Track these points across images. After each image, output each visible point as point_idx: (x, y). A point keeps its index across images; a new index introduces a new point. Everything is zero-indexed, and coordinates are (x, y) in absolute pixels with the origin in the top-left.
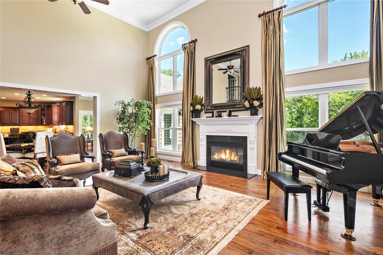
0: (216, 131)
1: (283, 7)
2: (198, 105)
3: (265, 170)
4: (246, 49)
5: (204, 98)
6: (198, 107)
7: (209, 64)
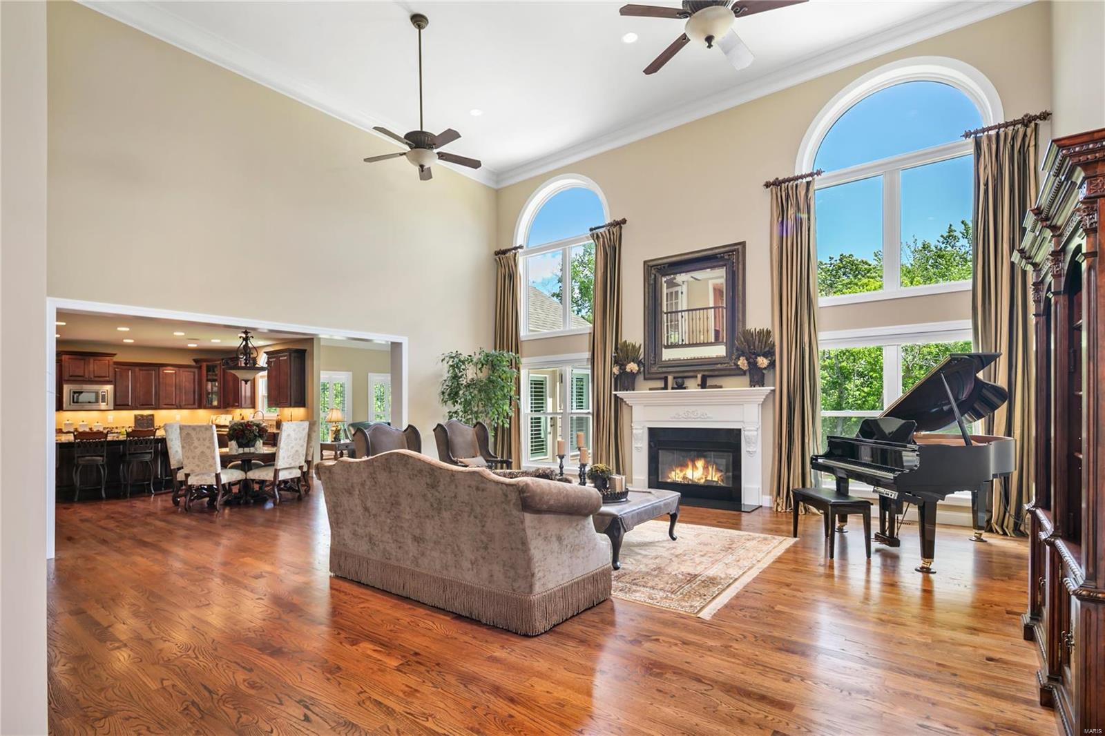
0: (672, 418)
1: (816, 174)
2: (632, 363)
3: (779, 495)
4: (738, 249)
5: (642, 347)
6: (632, 367)
7: (655, 275)
